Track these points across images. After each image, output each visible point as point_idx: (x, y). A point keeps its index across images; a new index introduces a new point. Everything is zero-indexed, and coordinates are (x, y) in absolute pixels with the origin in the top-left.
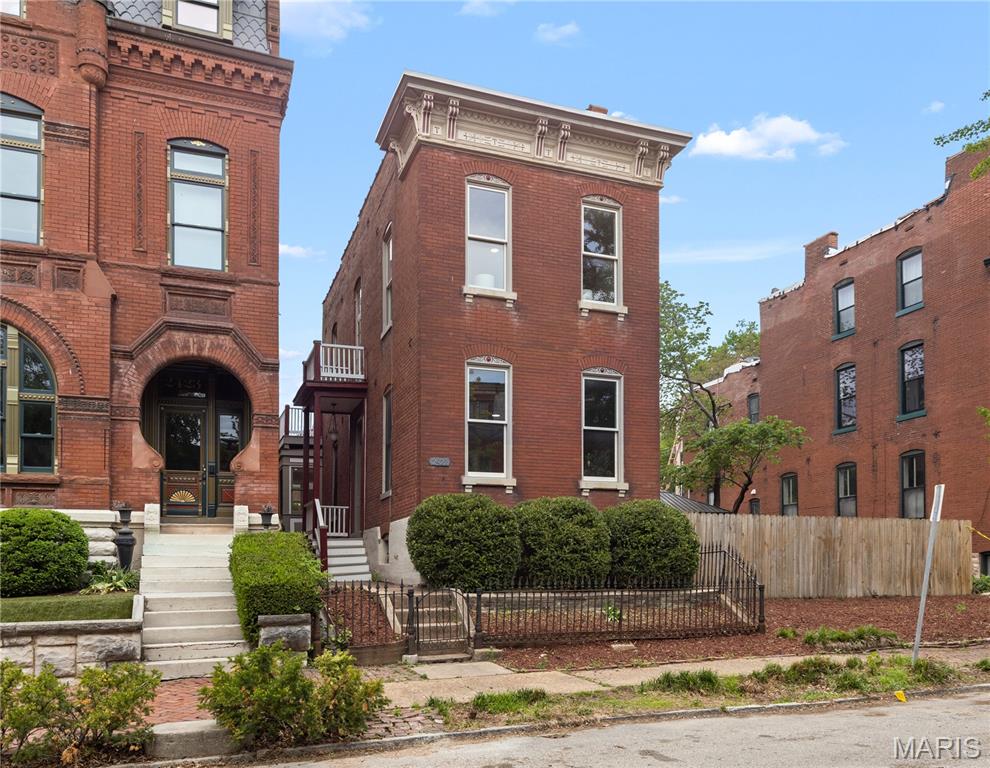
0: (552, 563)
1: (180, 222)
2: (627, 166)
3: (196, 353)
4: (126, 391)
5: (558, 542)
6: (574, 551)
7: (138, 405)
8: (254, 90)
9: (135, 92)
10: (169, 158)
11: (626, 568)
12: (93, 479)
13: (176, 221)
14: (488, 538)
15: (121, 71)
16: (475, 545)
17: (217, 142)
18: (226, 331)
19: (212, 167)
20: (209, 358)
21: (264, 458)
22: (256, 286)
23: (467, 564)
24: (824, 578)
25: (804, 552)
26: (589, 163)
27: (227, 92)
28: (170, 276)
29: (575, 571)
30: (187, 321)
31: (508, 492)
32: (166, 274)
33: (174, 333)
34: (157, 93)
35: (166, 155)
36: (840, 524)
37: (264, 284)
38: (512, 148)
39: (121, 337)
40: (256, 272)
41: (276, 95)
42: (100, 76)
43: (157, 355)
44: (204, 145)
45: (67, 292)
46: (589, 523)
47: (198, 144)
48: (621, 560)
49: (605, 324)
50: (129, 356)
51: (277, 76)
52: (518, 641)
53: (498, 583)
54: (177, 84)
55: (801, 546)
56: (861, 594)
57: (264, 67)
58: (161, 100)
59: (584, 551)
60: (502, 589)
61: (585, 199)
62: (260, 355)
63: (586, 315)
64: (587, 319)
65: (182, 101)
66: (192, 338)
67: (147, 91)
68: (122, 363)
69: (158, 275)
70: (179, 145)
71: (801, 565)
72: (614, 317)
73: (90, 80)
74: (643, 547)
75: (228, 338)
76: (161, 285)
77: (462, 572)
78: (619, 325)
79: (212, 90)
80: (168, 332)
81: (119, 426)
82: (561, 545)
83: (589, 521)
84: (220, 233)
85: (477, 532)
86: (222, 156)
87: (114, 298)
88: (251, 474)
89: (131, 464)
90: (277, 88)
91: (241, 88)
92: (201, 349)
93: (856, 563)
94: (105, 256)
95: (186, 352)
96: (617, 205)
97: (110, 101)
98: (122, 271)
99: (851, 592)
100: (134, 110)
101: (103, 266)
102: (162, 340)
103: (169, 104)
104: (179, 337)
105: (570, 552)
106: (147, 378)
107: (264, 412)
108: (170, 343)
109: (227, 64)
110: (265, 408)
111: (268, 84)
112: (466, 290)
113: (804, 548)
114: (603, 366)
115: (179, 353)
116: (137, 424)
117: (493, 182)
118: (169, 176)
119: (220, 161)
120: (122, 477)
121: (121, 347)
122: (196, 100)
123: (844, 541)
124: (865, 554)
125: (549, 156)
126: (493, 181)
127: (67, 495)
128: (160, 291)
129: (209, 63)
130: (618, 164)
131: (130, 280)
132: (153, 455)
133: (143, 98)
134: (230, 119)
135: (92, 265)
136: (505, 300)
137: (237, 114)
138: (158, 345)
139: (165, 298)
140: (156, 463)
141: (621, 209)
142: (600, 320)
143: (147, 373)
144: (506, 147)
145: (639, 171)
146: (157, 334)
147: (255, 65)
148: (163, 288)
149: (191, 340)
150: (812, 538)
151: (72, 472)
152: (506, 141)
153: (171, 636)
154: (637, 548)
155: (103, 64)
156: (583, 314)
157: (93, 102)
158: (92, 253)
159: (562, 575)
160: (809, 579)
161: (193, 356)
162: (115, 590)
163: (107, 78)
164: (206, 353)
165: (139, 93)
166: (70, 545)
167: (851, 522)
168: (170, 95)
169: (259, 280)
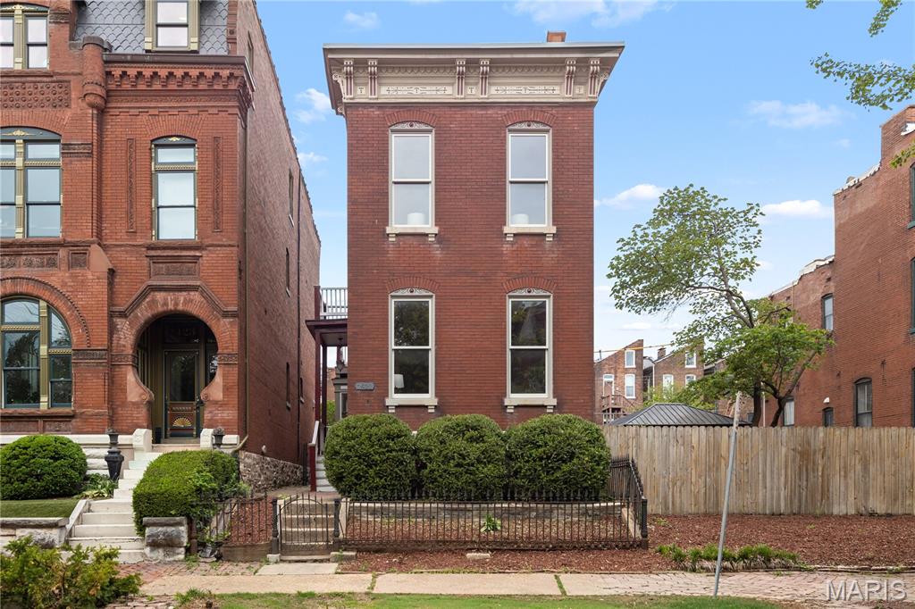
0: (440, 476)
1: (163, 205)
2: (557, 88)
3: (173, 308)
4: (122, 342)
5: (445, 457)
6: (459, 465)
7: (131, 352)
8: (216, 87)
9: (126, 108)
10: (153, 155)
11: (519, 482)
12: (96, 411)
13: (160, 204)
14: (376, 453)
15: (118, 93)
16: (364, 460)
17: (187, 135)
18: (195, 288)
19: (186, 156)
20: (183, 311)
21: (226, 389)
22: (219, 248)
23: (358, 477)
24: (800, 493)
25: (772, 466)
26: (515, 92)
27: (195, 93)
28: (153, 249)
29: (460, 484)
30: (165, 283)
31: (430, 411)
32: (150, 248)
33: (156, 293)
34: (143, 105)
35: (151, 153)
36: (821, 435)
37: (225, 246)
38: (434, 93)
39: (118, 301)
40: (219, 237)
41: (233, 88)
42: (99, 101)
43: (145, 313)
44: (178, 139)
45: (78, 270)
46: (480, 439)
47: (174, 139)
48: (516, 473)
49: (532, 246)
50: (123, 315)
51: (232, 71)
52: (381, 546)
53: (389, 493)
54: (158, 95)
55: (768, 458)
56: (852, 511)
57: (222, 66)
58: (145, 110)
59: (468, 464)
60: (392, 500)
61: (511, 127)
62: (221, 306)
63: (512, 239)
64: (512, 243)
65: (161, 108)
66: (170, 296)
67: (138, 105)
68: (118, 321)
69: (144, 249)
70: (160, 143)
71: (768, 480)
72: (541, 238)
73: (92, 106)
74: (535, 461)
75: (197, 293)
76: (147, 256)
77: (356, 484)
78: (547, 246)
79: (184, 94)
80: (152, 293)
81: (117, 369)
82: (447, 459)
83: (481, 437)
84: (193, 209)
85: (366, 448)
86: (192, 146)
87: (112, 272)
88: (216, 402)
89: (126, 398)
90: (233, 81)
91: (205, 87)
92: (176, 304)
93: (845, 477)
94: (106, 240)
95: (165, 308)
96: (547, 128)
97: (108, 119)
98: (119, 249)
99: (837, 510)
100: (129, 122)
101: (105, 248)
102: (147, 300)
103: (152, 112)
104: (160, 296)
105: (456, 466)
106: (137, 331)
107: (225, 351)
108: (154, 301)
109: (193, 70)
110: (227, 348)
111: (226, 80)
112: (389, 230)
113: (773, 461)
114: (530, 287)
115: (160, 309)
116: (130, 368)
117: (416, 128)
118: (153, 169)
119: (192, 150)
120: (120, 409)
121: (116, 309)
122: (172, 104)
123: (829, 452)
124: (859, 467)
125: (473, 93)
126: (416, 126)
127: (79, 424)
128: (146, 261)
129: (179, 72)
130: (547, 87)
131: (124, 256)
132: (142, 391)
133: (133, 111)
134: (198, 114)
135: (95, 247)
136: (427, 235)
137: (203, 109)
138: (144, 304)
139: (150, 267)
140: (144, 397)
141: (551, 131)
142: (526, 242)
143: (137, 326)
144: (428, 93)
145: (569, 90)
146: (143, 295)
147: (214, 66)
148: (148, 259)
149: (169, 298)
150: (784, 450)
151: (82, 406)
152: (428, 88)
153: (94, 532)
154: (528, 461)
155: (100, 91)
156: (508, 239)
157: (95, 122)
158: (95, 238)
159: (449, 487)
160: (779, 494)
161: (171, 311)
162: (98, 496)
163: (106, 102)
164: (180, 307)
165: (129, 108)
166: (62, 462)
167: (838, 433)
168: (153, 105)
169: (220, 243)
